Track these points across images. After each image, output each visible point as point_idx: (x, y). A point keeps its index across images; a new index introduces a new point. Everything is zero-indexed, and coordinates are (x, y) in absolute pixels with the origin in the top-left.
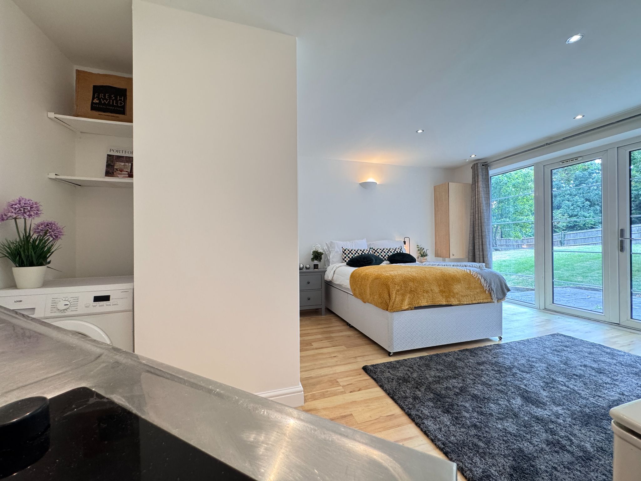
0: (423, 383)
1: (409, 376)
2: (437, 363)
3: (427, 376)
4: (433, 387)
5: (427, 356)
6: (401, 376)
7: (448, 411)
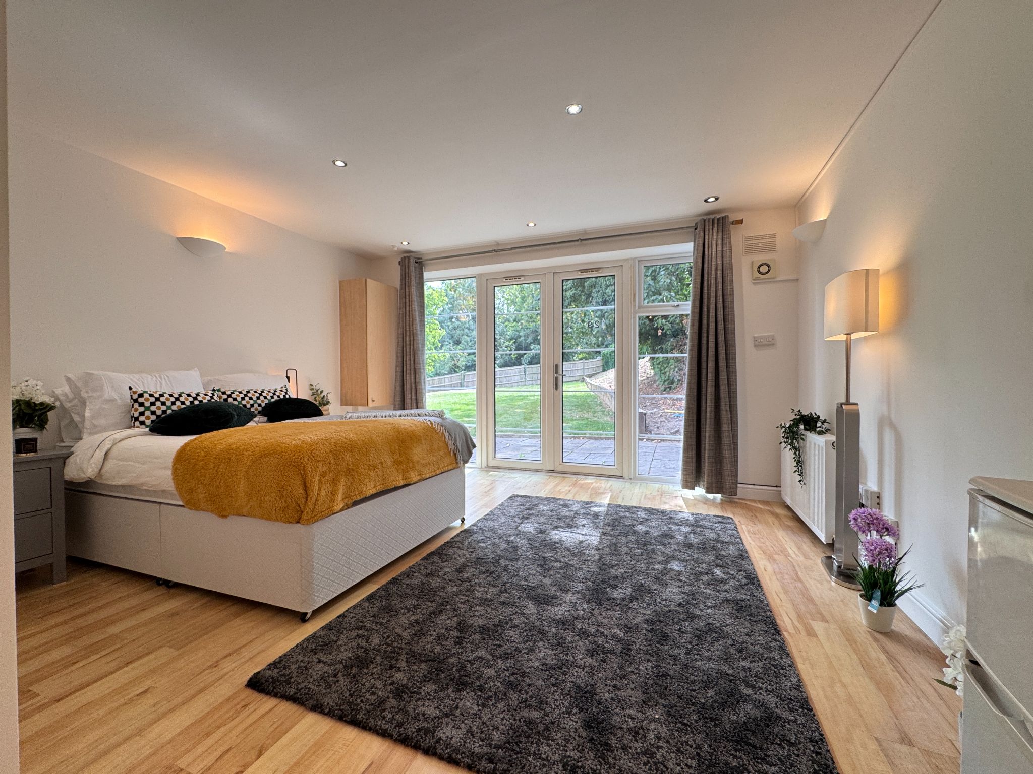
0: (397, 649)
1: (366, 649)
2: (401, 597)
3: (397, 631)
4: (417, 648)
5: (379, 589)
6: (349, 658)
7: (463, 684)
